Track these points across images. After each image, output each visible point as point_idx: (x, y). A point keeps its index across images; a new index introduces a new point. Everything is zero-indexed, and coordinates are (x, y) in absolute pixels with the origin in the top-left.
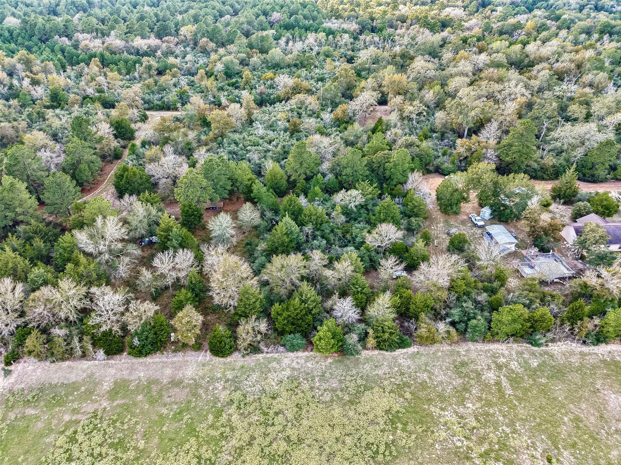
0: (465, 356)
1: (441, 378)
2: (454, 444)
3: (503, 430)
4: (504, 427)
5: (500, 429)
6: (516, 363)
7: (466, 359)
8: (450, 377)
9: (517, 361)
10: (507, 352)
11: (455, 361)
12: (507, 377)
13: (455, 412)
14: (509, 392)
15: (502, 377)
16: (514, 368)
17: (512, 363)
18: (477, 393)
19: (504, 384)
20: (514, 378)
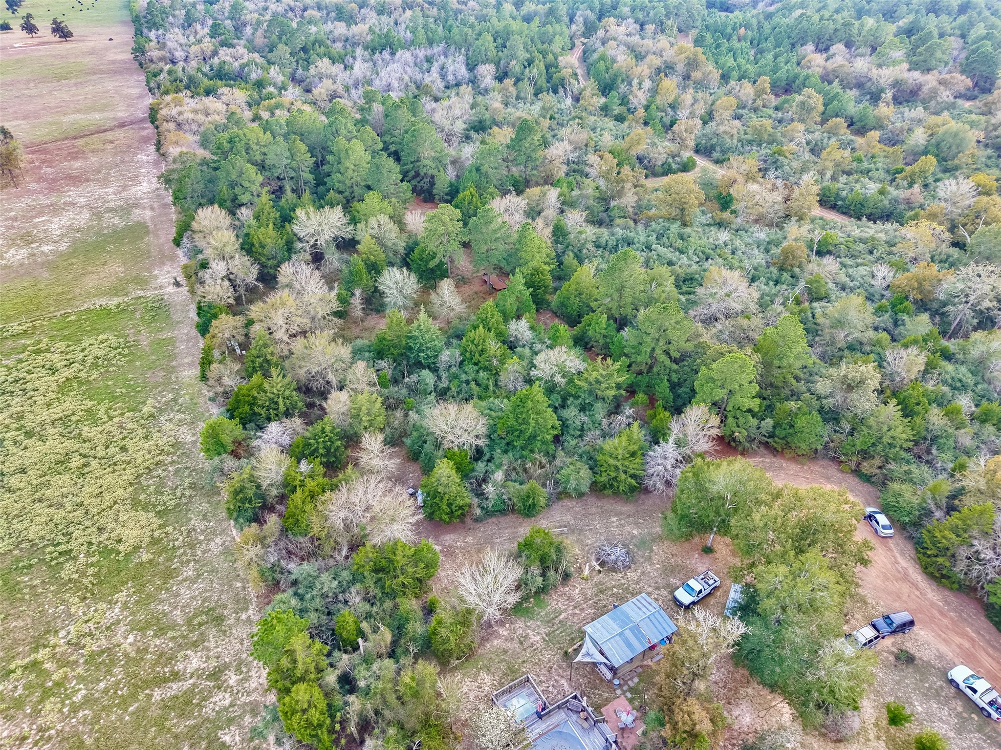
0: (238, 619)
1: (185, 594)
2: (63, 628)
3: (79, 690)
4: (84, 692)
5: (81, 686)
6: (227, 702)
7: (231, 621)
8: (188, 605)
9: (232, 705)
10: (254, 685)
11: (225, 607)
12: (191, 690)
13: (118, 622)
14: (157, 694)
15: (191, 681)
16: (213, 700)
17: (227, 696)
18: (156, 646)
19: (175, 687)
20: (188, 702)
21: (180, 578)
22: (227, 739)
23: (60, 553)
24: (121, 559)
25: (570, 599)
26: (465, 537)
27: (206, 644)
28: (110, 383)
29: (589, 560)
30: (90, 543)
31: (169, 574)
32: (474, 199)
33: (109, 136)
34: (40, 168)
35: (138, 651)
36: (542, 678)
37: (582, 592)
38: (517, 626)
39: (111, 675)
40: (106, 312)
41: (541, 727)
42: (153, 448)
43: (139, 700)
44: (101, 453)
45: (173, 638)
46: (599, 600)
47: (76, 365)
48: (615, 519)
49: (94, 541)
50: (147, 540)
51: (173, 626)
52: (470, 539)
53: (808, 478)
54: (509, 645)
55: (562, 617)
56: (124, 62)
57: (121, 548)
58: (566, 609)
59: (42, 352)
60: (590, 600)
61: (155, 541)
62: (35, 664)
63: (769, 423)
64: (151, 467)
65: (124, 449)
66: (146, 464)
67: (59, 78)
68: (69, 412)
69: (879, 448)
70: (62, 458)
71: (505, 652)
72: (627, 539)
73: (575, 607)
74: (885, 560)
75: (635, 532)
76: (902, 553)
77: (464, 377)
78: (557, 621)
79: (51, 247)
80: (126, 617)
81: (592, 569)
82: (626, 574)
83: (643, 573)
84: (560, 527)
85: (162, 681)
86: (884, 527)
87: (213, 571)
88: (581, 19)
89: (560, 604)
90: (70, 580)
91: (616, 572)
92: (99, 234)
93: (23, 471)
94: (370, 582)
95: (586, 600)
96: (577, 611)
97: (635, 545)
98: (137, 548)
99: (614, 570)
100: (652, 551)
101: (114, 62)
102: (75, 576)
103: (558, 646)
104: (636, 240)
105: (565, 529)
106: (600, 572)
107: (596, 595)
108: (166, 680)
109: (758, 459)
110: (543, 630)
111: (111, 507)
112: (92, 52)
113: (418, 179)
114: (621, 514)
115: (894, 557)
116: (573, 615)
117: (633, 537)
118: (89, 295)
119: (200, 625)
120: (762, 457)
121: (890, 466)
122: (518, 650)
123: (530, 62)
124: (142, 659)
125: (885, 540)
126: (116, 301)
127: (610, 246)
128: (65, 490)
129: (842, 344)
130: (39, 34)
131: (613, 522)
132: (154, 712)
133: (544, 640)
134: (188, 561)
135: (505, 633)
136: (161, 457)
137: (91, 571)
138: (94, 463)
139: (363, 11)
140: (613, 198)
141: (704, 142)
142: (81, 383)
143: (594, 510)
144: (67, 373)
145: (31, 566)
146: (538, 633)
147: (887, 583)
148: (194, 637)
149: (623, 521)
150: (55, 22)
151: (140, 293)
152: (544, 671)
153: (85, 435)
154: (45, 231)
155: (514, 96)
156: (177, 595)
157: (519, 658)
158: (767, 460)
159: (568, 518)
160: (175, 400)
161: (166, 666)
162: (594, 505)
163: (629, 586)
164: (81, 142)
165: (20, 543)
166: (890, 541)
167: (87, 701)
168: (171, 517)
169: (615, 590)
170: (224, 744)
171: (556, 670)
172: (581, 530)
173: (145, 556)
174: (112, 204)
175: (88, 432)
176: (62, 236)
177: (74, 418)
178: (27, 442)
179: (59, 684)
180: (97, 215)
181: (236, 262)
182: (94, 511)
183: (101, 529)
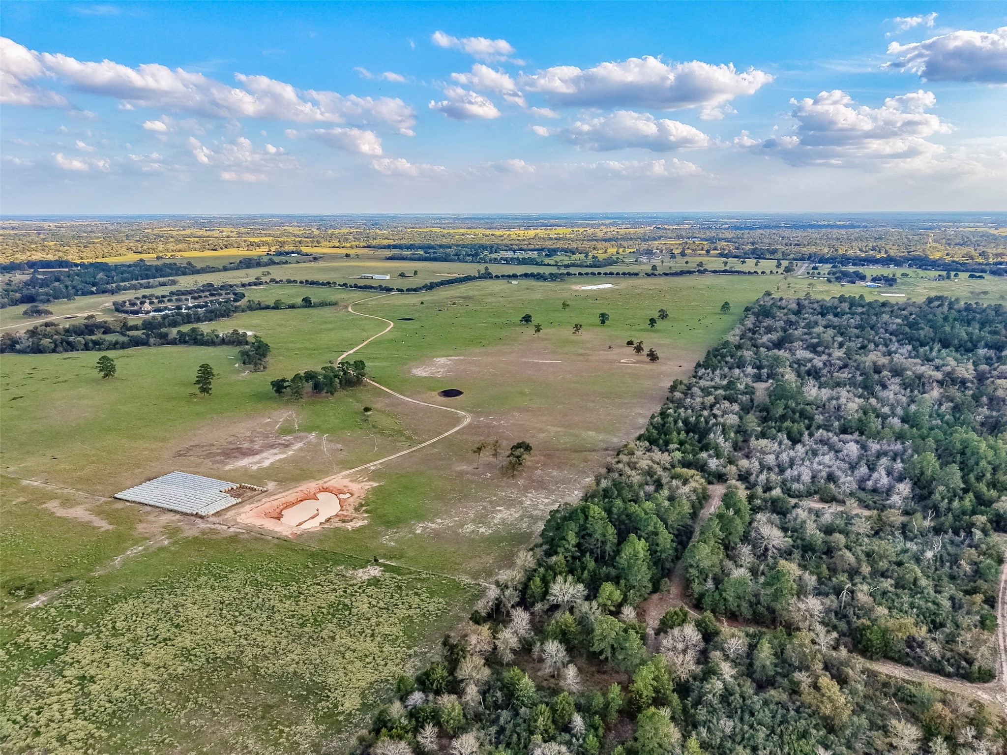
23: (327, 696)
24: (336, 713)
28: (417, 628)
30: (336, 699)
31: (339, 732)
33: (591, 456)
34: (537, 469)
40: (458, 586)
44: (379, 662)
47: (419, 610)
49: (338, 699)
50: (348, 711)
57: (340, 708)
59: (417, 595)
61: (350, 714)
62: (283, 732)
64: (384, 680)
65: (386, 664)
66: (383, 678)
67: (616, 396)
68: (391, 634)
70: (368, 654)
79: (484, 530)
80: (314, 737)
90: (318, 709)
92: (509, 532)
98: (343, 713)
101: (661, 389)
102: (321, 708)
111: (356, 689)
112: (657, 376)
118: (464, 572)
123: (966, 491)
126: (469, 580)
128: (354, 670)
130: (641, 354)
134: (348, 731)
137: (326, 710)
138: (373, 664)
140: (800, 669)
142: (410, 621)
144: (412, 612)
145: (318, 694)
150: (651, 350)
151: (482, 582)
153: (384, 649)
154: (494, 518)
160: (426, 653)
164: (574, 456)
165: (324, 682)
168: (365, 709)
173: (341, 718)
174: (535, 513)
175: (387, 648)
176: (495, 525)
177: (390, 638)
178: (368, 639)
179: (280, 744)
180: (521, 518)
181: (508, 593)
182: (351, 686)
183: (344, 695)
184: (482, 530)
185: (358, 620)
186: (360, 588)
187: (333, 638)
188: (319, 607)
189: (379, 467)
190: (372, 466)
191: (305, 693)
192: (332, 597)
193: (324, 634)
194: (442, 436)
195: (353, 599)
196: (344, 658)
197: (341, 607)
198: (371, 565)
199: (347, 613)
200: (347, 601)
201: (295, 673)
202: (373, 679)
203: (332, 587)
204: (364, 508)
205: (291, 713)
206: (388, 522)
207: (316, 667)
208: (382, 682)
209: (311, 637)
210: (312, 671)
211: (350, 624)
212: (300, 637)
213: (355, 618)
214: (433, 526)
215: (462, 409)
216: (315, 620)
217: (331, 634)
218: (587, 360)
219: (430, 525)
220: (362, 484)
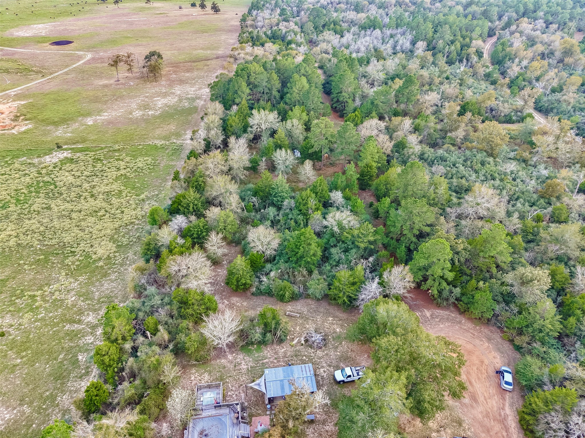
1: (106, 286)
2: (53, 285)
3: (43, 313)
4: (43, 314)
5: (44, 312)
6: (90, 341)
8: (103, 292)
9: (92, 343)
11: (117, 298)
12: (80, 331)
13: (74, 289)
14: (67, 327)
15: (83, 326)
16: (86, 338)
17: (92, 338)
18: (80, 305)
19: (76, 326)
20: (76, 335)
21: (108, 278)
22: (80, 357)
23: (71, 252)
24: (91, 262)
25: (276, 353)
26: (243, 302)
27: (99, 312)
28: (136, 180)
29: (301, 336)
30: (84, 251)
31: (105, 275)
32: (357, 119)
33: (209, 63)
34: (171, 74)
35: (72, 305)
36: (234, 389)
37: (285, 353)
38: (239, 356)
39: (57, 312)
40: (156, 147)
41: (213, 412)
42: (134, 215)
43: (58, 326)
44: (113, 212)
45: (89, 304)
46: (292, 360)
47: (129, 169)
48: (331, 319)
49: (86, 250)
50: (105, 256)
51: (91, 299)
52: (245, 304)
53: (474, 335)
54: (228, 365)
55: (265, 361)
56: (237, 26)
57: (94, 257)
58: (270, 358)
59: (120, 160)
60: (287, 358)
61: (109, 258)
62: (34, 296)
63: (457, 291)
64: (128, 224)
65: (122, 212)
66: (126, 222)
67: (203, 32)
68: (112, 190)
69: (530, 330)
70: (97, 210)
71: (224, 367)
72: (330, 332)
73: (276, 359)
74: (495, 404)
75: (338, 330)
76: (511, 405)
77: (290, 216)
78: (261, 362)
79: (152, 112)
80: (78, 288)
81: (299, 342)
82: (316, 351)
83: (327, 354)
84: (297, 313)
85: (72, 322)
86: (507, 383)
87: (123, 280)
88: (507, 18)
89: (269, 354)
90: (68, 265)
91: (311, 348)
92: (176, 110)
93: (80, 212)
94: (175, 307)
95: (285, 357)
96: (275, 361)
97: (333, 337)
98: (100, 259)
99: (311, 347)
100: (341, 344)
101: (232, 26)
102: (70, 263)
103: (253, 375)
104: (448, 159)
105: (298, 315)
106: (302, 345)
107: (292, 356)
108: (74, 322)
109: (447, 313)
110: (251, 364)
111: (101, 237)
112: (225, 20)
113: (338, 103)
114: (337, 317)
115: (504, 405)
116: (272, 362)
117: (335, 332)
118: (154, 138)
119: (103, 302)
120: (451, 312)
121: (535, 345)
122: (231, 369)
123: (452, 42)
124: (72, 309)
125: (504, 392)
126: (163, 142)
127: (429, 160)
128: (89, 224)
129: (551, 255)
130: (206, 9)
131: (329, 320)
132: (61, 334)
133: (248, 369)
134: (116, 272)
135: (230, 358)
136: (135, 220)
137: (77, 263)
138: (108, 215)
139: (370, 6)
140: (451, 131)
141: (547, 105)
142: (125, 178)
143: (322, 310)
144: (123, 172)
145: (58, 254)
146: (247, 365)
147: (485, 419)
148: (97, 307)
149: (335, 322)
150: (213, 4)
151: (175, 141)
152: (237, 386)
153: (112, 202)
154: (155, 104)
155: (431, 62)
156: (103, 285)
157: (229, 373)
158: (453, 315)
159: (305, 310)
160: (157, 195)
161: (78, 316)
162: (324, 306)
163: (314, 358)
164: (196, 64)
165: (60, 242)
166: (508, 393)
167: (43, 319)
168: (122, 249)
169: (304, 358)
170: (78, 359)
171: (243, 387)
172: (307, 319)
173: (101, 264)
174: (189, 96)
175: (114, 201)
176: (160, 108)
177: (113, 193)
178: (89, 199)
179: (37, 308)
180: (180, 100)
181: (213, 132)
182: (94, 237)
183: (92, 246)
184: (150, 113)
185: (69, 189)
186: (54, 167)
187: (49, 208)
188: (16, 190)
189: (19, 92)
190: (12, 92)
191: (42, 257)
192: (28, 179)
193: (35, 207)
194: (71, 68)
195: (53, 176)
196: (71, 219)
197: (41, 184)
198: (56, 151)
199: (52, 187)
200: (46, 179)
201: (19, 245)
202: (116, 225)
203: (20, 173)
204: (22, 118)
205: (35, 279)
206: (55, 122)
207: (42, 234)
208: (127, 225)
209: (19, 214)
210: (41, 238)
211: (61, 194)
212: (7, 217)
213: (64, 188)
214: (103, 118)
215: (78, 50)
216: (18, 200)
217: (44, 206)
218: (167, 16)
219: (98, 117)
220: (9, 104)
